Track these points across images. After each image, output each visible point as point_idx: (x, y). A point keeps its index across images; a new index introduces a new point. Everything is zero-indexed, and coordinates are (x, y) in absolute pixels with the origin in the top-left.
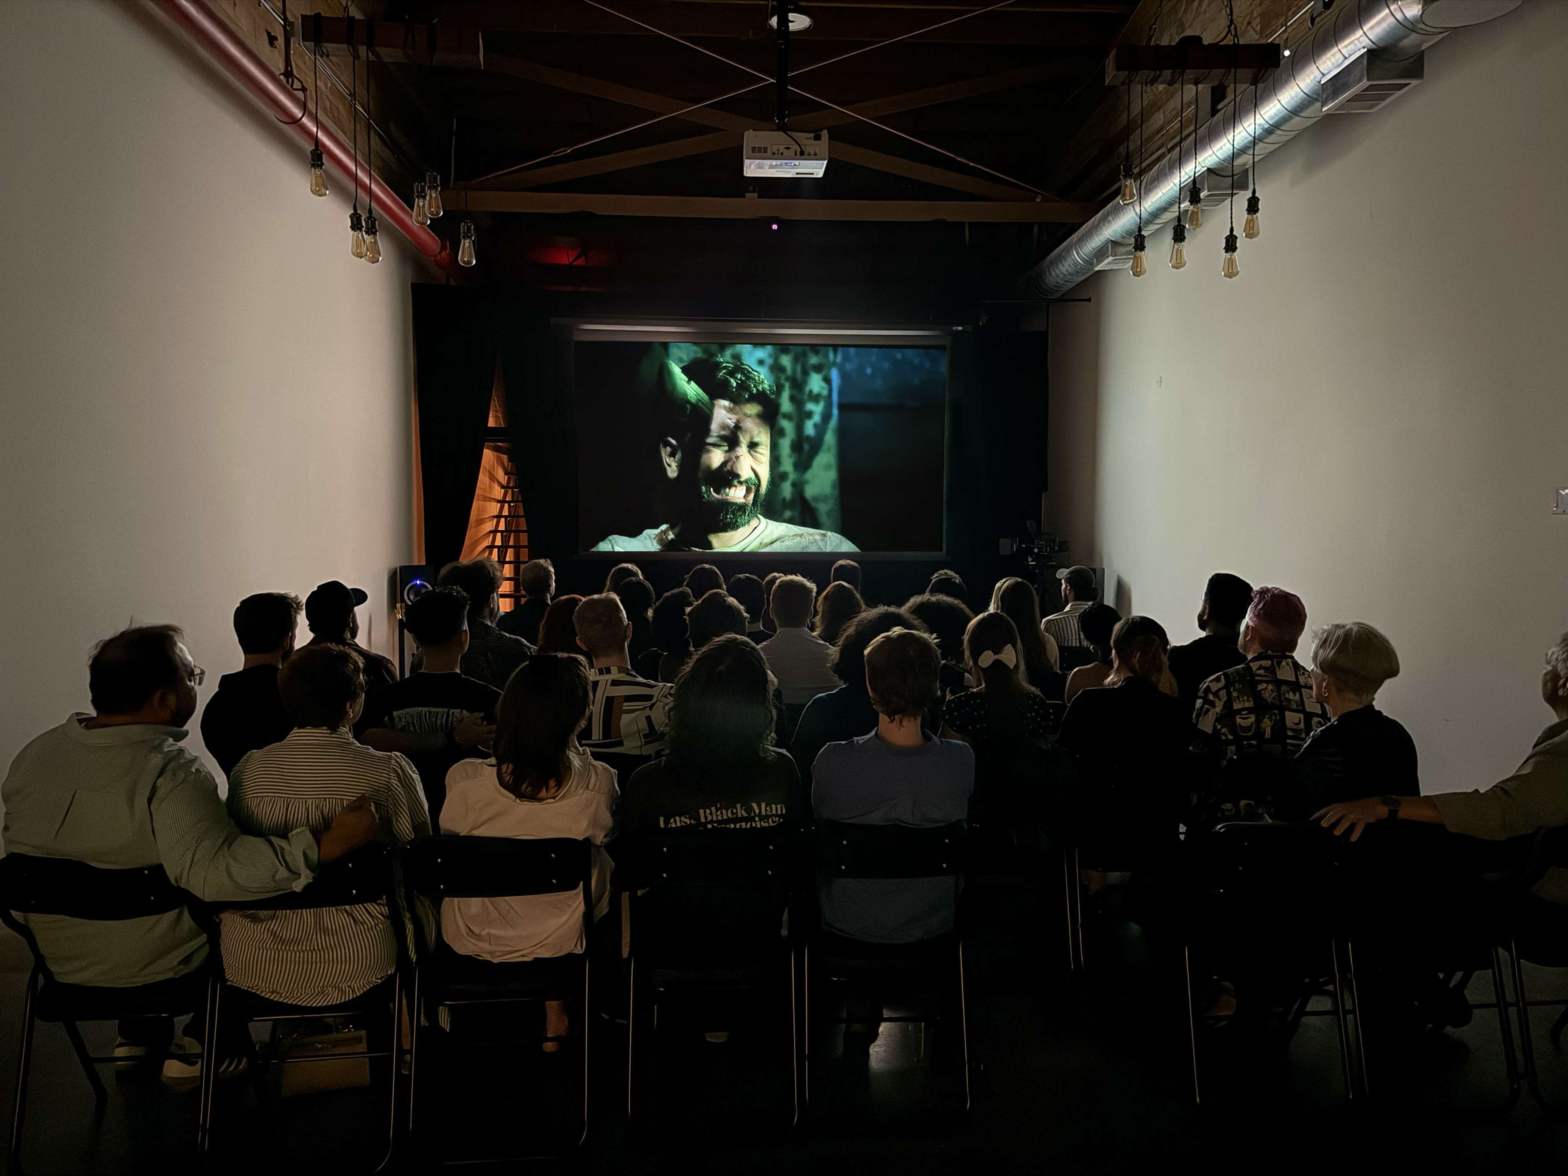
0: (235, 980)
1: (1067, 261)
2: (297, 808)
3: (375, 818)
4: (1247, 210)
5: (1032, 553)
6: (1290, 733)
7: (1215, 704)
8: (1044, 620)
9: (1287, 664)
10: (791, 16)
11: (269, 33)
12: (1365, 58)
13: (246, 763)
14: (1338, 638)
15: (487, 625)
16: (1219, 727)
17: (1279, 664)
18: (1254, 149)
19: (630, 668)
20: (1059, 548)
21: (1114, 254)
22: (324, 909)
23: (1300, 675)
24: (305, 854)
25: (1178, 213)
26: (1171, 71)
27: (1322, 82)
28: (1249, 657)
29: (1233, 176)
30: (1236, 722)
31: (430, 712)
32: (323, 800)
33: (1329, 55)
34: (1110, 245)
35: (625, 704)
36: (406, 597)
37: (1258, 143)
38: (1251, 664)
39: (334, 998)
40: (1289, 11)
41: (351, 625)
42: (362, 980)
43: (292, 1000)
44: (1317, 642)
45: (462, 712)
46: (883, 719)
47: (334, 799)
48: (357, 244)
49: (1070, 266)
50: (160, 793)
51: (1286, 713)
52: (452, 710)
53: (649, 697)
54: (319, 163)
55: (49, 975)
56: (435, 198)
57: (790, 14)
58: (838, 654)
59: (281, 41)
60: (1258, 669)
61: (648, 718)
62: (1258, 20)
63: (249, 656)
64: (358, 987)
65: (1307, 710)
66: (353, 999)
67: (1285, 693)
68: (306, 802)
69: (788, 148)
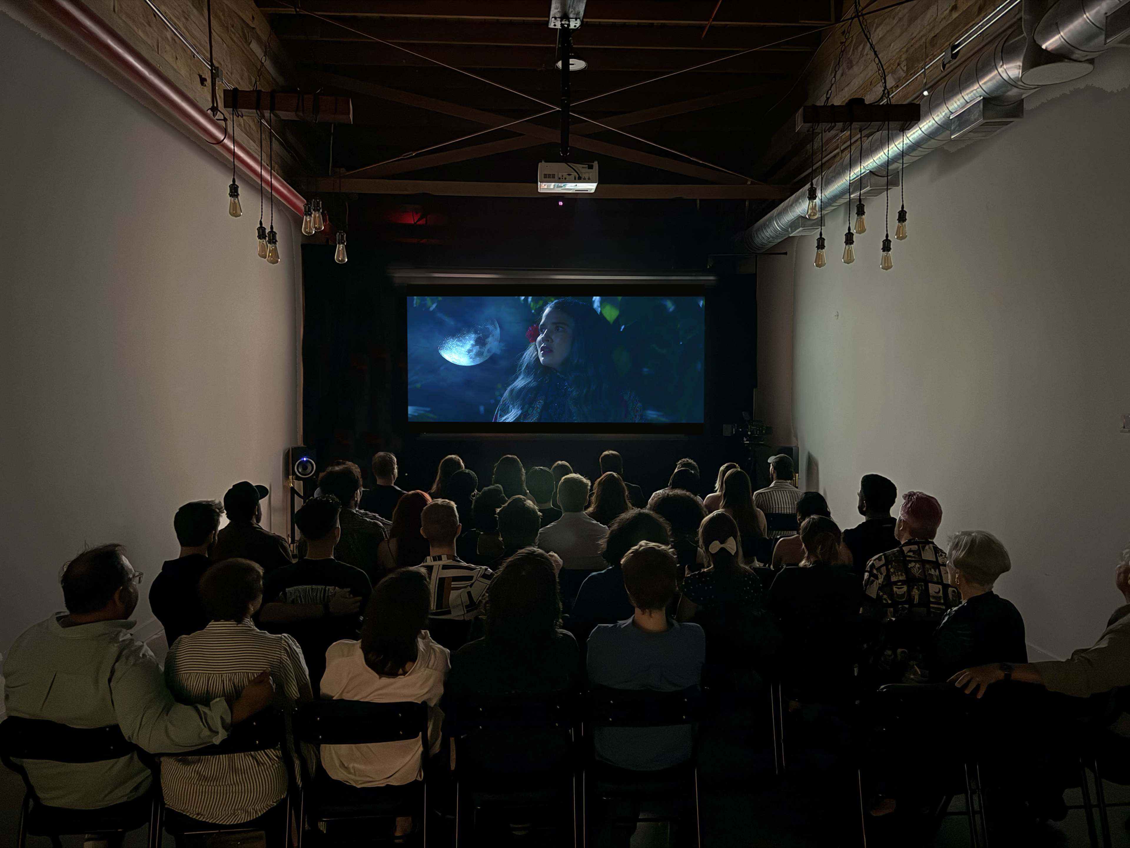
0: (171, 804)
1: (769, 228)
2: (215, 680)
3: (272, 689)
4: (898, 220)
5: (746, 435)
6: (932, 600)
7: (878, 577)
8: (755, 493)
9: (929, 548)
10: (571, 61)
11: (200, 76)
12: (982, 101)
13: (178, 646)
14: (966, 543)
15: (353, 512)
16: (881, 594)
17: (923, 548)
18: (903, 159)
19: (456, 555)
20: (766, 432)
21: (803, 226)
22: (236, 754)
23: (939, 556)
24: (222, 718)
25: (849, 199)
26: (842, 123)
27: (951, 118)
28: (902, 543)
29: (887, 176)
30: (894, 591)
31: (312, 589)
32: (234, 674)
33: (955, 99)
34: (800, 219)
35: (453, 583)
36: (296, 470)
37: (905, 156)
38: (904, 548)
39: (243, 818)
40: (927, 58)
41: (257, 514)
42: (263, 804)
43: (213, 819)
44: (951, 544)
45: (335, 588)
46: (638, 611)
47: (242, 673)
48: (263, 248)
49: (772, 232)
50: (117, 675)
51: (930, 584)
52: (327, 588)
53: (470, 578)
54: (236, 194)
55: (37, 799)
56: (318, 217)
57: (571, 60)
58: (606, 544)
59: (209, 81)
60: (908, 552)
61: (469, 593)
62: (904, 63)
63: (183, 548)
64: (260, 809)
65: (944, 582)
66: (256, 818)
67: (928, 570)
68: (222, 676)
69: (569, 175)
